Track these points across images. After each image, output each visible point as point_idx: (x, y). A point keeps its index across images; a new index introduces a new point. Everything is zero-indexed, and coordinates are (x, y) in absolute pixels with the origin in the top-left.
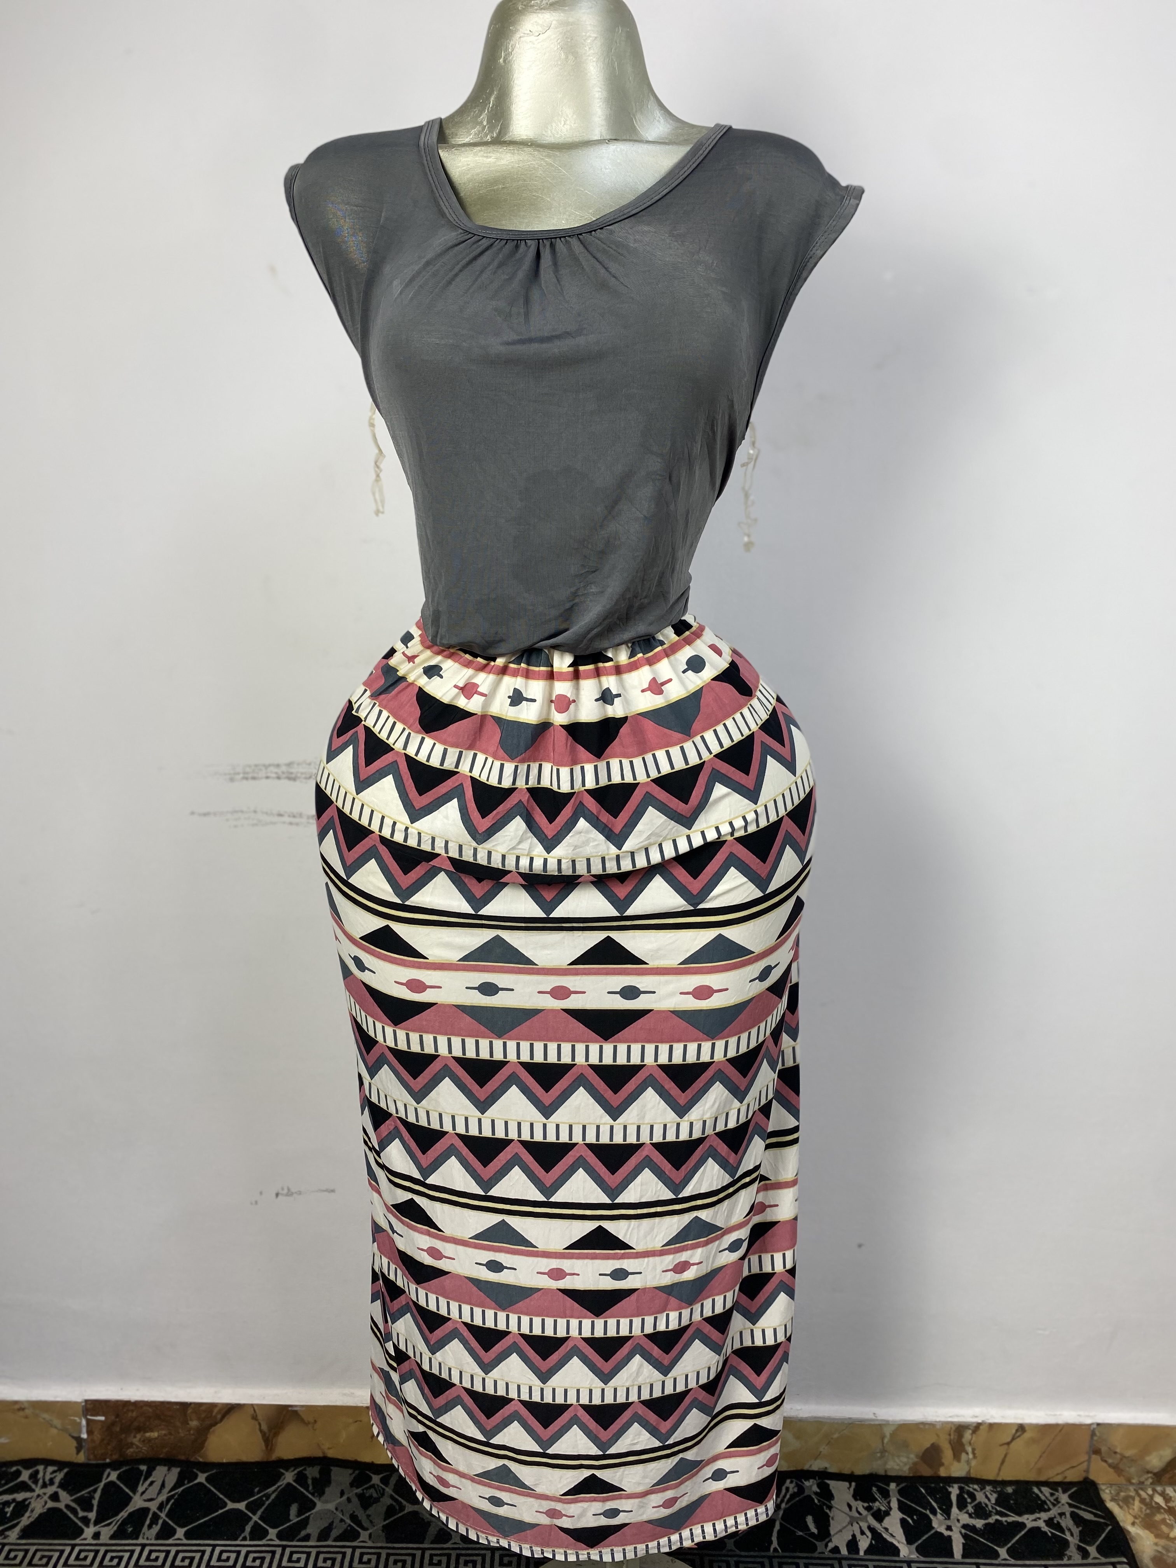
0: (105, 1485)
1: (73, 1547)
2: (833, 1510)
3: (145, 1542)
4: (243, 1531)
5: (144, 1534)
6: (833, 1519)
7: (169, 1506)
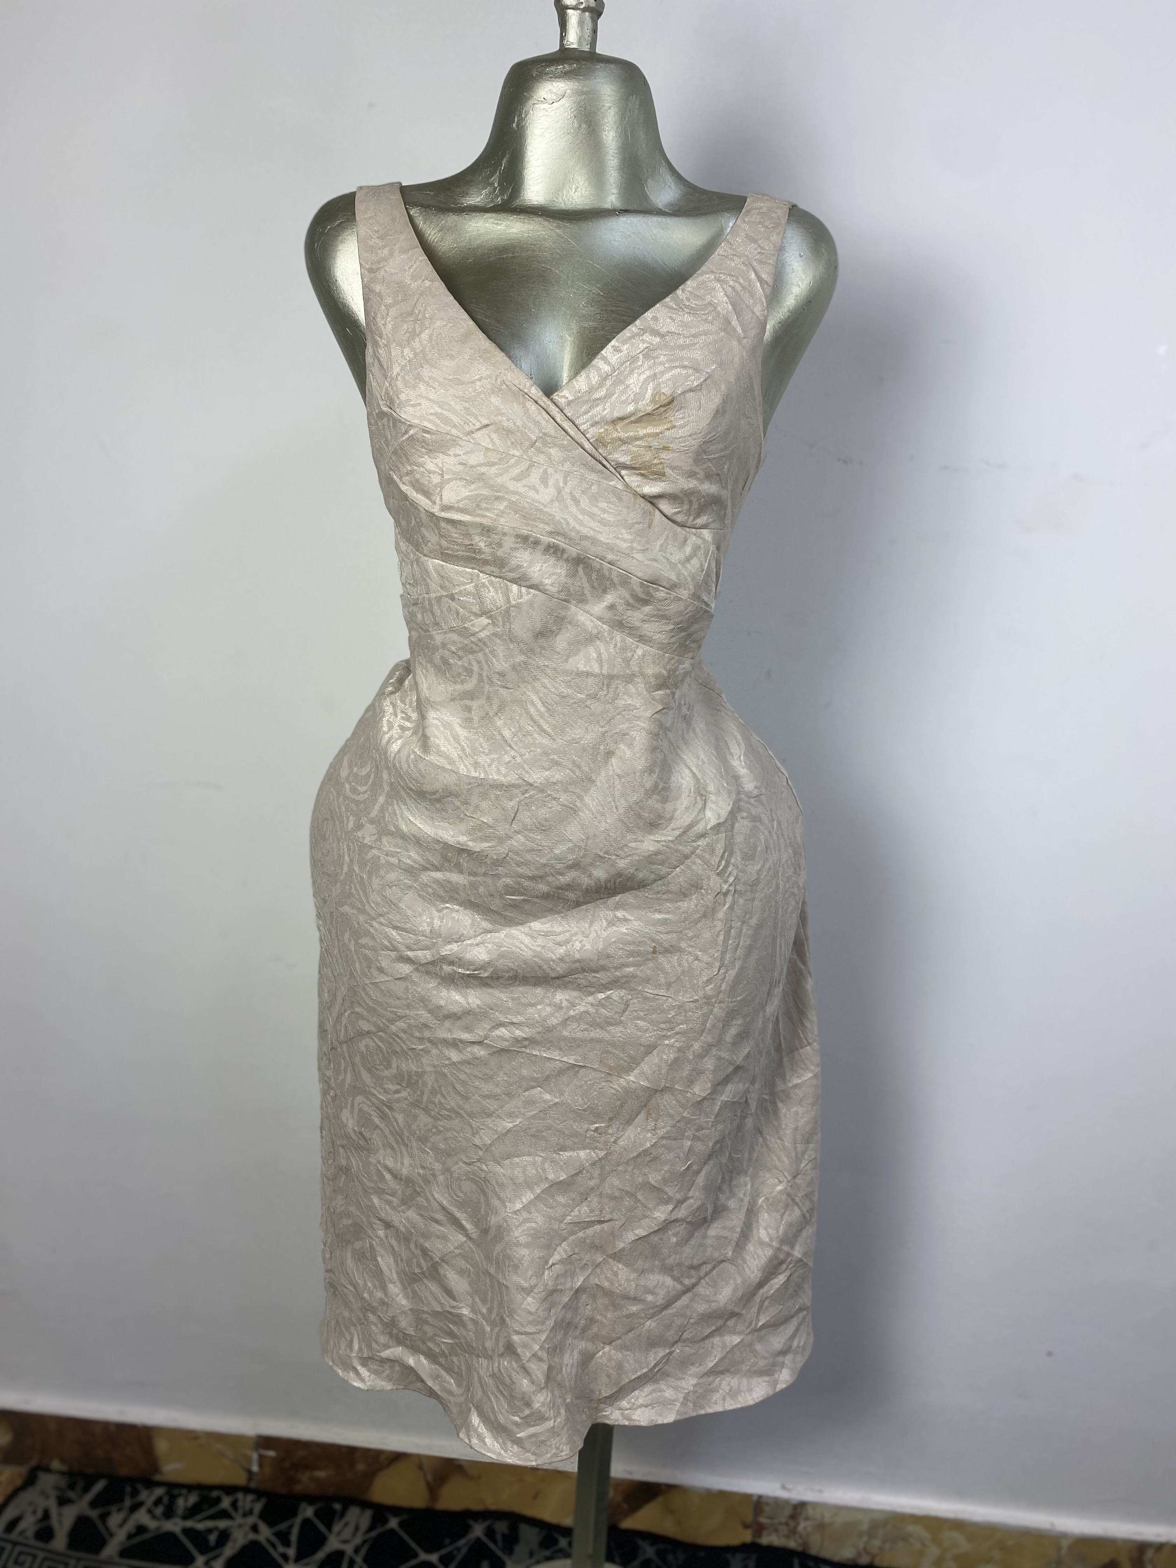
0: (303, 1521)
7: (364, 1551)
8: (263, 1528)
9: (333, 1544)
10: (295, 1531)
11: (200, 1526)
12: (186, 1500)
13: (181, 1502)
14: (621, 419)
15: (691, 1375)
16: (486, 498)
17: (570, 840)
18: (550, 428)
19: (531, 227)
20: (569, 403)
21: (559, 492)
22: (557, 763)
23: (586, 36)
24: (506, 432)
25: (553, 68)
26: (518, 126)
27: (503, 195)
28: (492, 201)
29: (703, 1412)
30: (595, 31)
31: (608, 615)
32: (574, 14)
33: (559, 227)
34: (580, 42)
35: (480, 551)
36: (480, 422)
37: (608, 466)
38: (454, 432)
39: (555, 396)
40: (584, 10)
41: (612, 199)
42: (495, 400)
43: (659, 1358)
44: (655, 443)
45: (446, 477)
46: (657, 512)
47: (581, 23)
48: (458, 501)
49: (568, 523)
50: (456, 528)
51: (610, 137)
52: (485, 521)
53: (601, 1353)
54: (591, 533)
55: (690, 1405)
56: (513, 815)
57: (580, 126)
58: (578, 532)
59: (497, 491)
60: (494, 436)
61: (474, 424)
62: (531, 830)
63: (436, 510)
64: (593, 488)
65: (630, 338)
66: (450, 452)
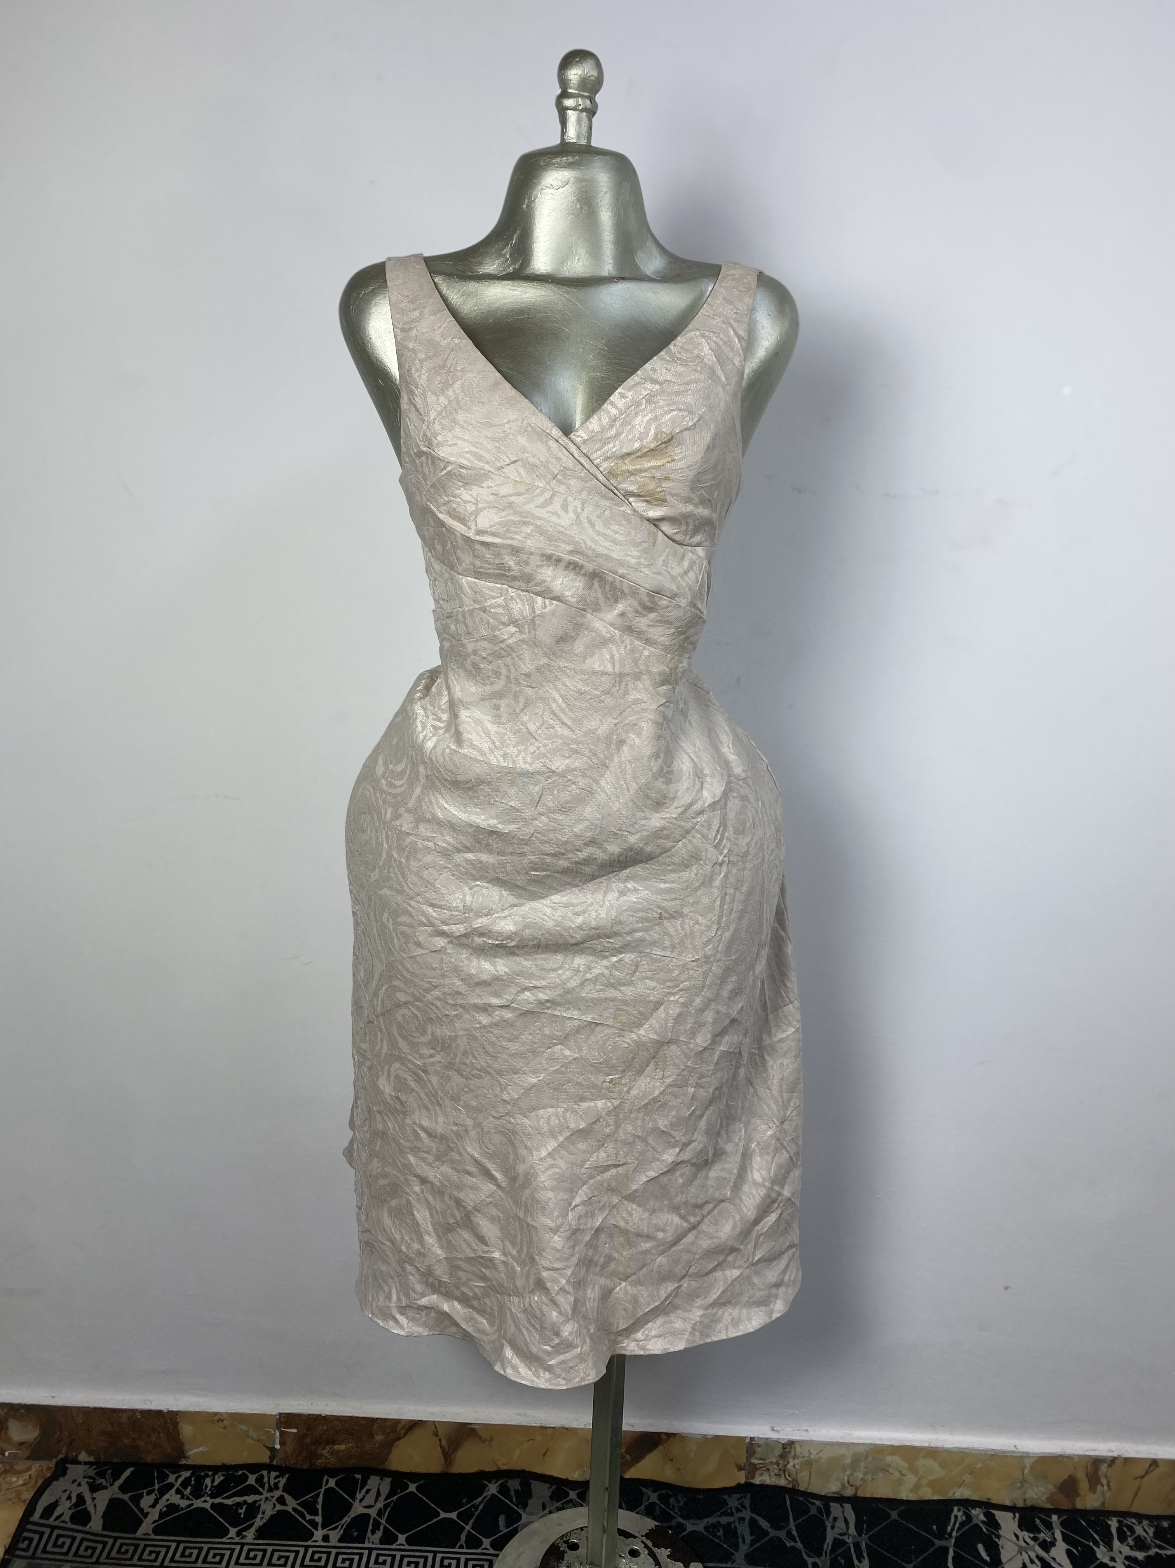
0: (325, 1490)
1: (307, 1548)
2: (1002, 1538)
3: (371, 1545)
4: (459, 1539)
5: (369, 1538)
6: (1002, 1547)
7: (387, 1514)
8: (288, 1498)
9: (358, 1509)
10: (320, 1500)
11: (229, 1502)
12: (213, 1481)
13: (208, 1481)
14: (629, 454)
15: (698, 1307)
16: (515, 523)
17: (588, 820)
18: (570, 463)
19: (543, 293)
20: (585, 442)
21: (578, 517)
22: (576, 752)
23: (584, 132)
24: (532, 467)
25: (558, 160)
26: (527, 207)
27: (515, 265)
28: (505, 270)
29: (709, 1340)
30: (590, 128)
31: (619, 621)
32: (573, 114)
33: (568, 293)
34: (578, 136)
35: (510, 570)
36: (509, 458)
37: (619, 494)
38: (487, 467)
39: (572, 436)
40: (582, 111)
41: (608, 268)
42: (522, 440)
43: (669, 1292)
44: (658, 474)
45: (480, 505)
46: (660, 533)
47: (579, 121)
48: (491, 526)
49: (585, 543)
50: (489, 550)
51: (606, 217)
52: (514, 543)
53: (618, 1289)
54: (605, 552)
55: (698, 1334)
56: (538, 799)
57: (581, 208)
58: (594, 551)
59: (524, 517)
60: (522, 470)
61: (504, 461)
62: (553, 812)
63: (471, 534)
64: (606, 513)
65: (634, 386)
66: (484, 485)
